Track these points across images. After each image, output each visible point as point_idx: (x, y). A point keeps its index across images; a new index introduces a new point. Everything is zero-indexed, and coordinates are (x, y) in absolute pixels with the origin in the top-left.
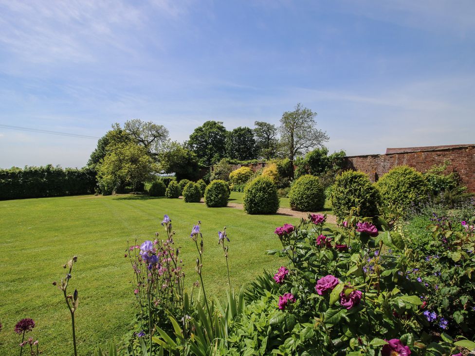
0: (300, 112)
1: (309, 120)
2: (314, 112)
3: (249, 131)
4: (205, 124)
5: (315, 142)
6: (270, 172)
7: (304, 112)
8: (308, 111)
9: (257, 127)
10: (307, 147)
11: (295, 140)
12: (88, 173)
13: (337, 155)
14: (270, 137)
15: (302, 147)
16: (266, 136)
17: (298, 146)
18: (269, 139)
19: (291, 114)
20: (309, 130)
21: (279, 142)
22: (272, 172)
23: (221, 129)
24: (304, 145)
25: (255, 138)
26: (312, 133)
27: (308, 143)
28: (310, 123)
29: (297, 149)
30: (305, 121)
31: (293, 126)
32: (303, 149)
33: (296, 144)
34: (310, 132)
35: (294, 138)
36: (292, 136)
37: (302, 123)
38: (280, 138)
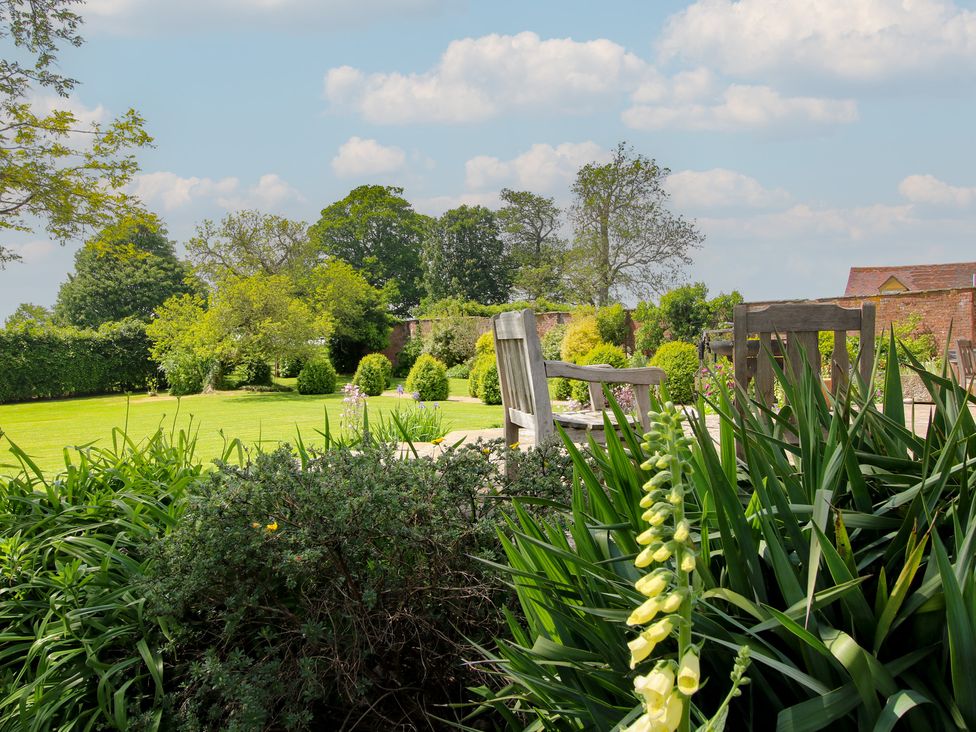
0: (623, 165)
1: (650, 189)
2: (661, 167)
3: (489, 217)
4: (353, 194)
5: (666, 249)
6: (581, 335)
7: (637, 165)
8: (646, 163)
9: (505, 204)
10: (645, 262)
11: (612, 242)
12: (117, 342)
13: (727, 300)
14: (542, 234)
15: (631, 261)
16: (532, 231)
17: (622, 258)
18: (540, 240)
19: (601, 172)
20: (650, 216)
21: (569, 246)
22: (586, 334)
23: (400, 207)
24: (638, 256)
25: (503, 236)
26: (660, 223)
27: (650, 251)
28: (653, 197)
29: (618, 268)
30: (640, 191)
31: (607, 205)
32: (634, 269)
33: (617, 255)
34: (654, 220)
35: (610, 238)
36: (605, 233)
37: (632, 196)
38: (572, 238)
